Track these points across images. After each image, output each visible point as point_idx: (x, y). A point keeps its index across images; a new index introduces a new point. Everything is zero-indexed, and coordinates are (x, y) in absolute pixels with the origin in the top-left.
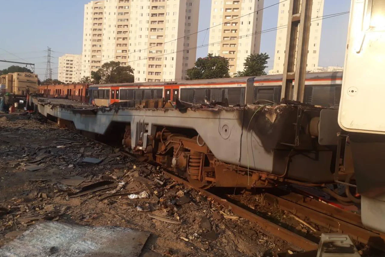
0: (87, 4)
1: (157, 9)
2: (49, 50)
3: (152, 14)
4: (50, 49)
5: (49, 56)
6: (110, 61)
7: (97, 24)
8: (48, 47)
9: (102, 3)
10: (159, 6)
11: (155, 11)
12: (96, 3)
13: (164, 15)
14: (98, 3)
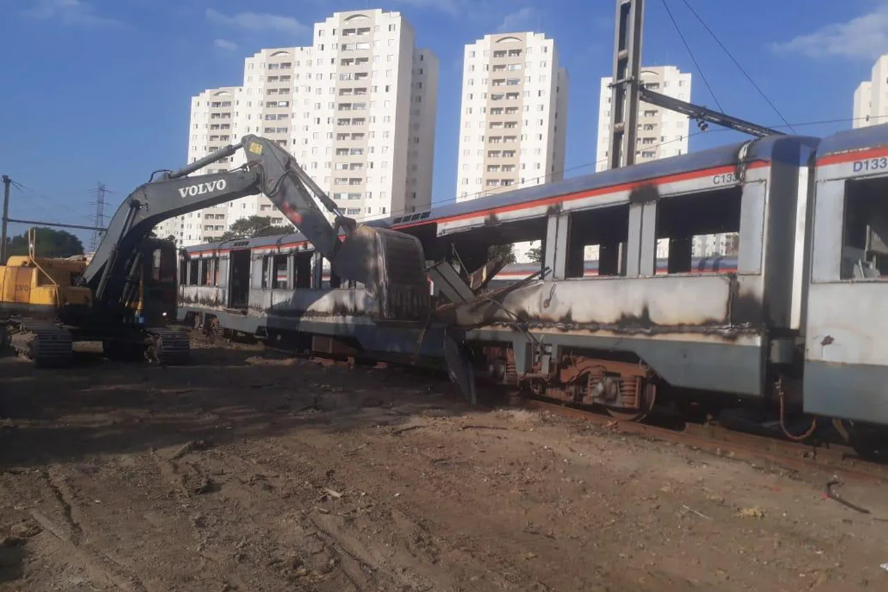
0: (198, 95)
1: (350, 109)
2: (102, 189)
3: (339, 120)
4: (104, 186)
5: (101, 202)
6: (250, 215)
7: (217, 137)
8: (99, 182)
9: (228, 94)
10: (354, 104)
11: (345, 114)
12: (217, 94)
13: (364, 122)
14: (220, 95)
